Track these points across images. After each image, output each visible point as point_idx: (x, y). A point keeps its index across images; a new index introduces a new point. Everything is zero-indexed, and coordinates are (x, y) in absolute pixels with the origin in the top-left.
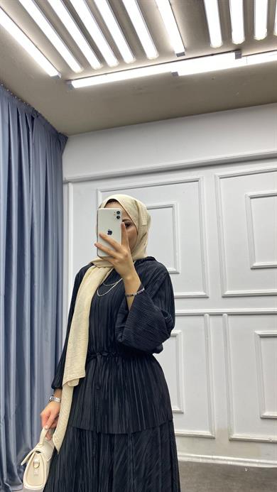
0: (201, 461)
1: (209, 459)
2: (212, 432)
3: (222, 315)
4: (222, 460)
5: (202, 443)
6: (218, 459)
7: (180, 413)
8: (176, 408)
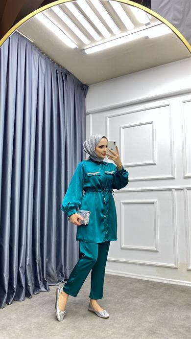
0: (168, 282)
2: (175, 264)
3: (183, 189)
4: (182, 283)
5: (171, 271)
6: (179, 282)
7: (156, 251)
8: (154, 248)
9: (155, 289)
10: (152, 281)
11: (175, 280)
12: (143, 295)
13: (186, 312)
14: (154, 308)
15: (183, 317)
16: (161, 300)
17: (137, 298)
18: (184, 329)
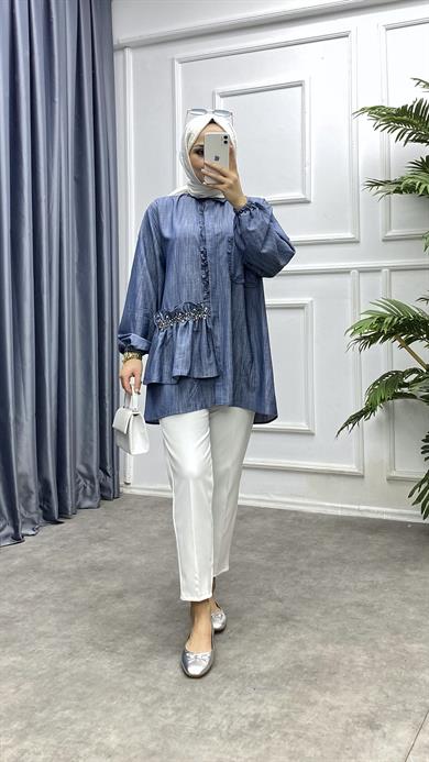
0: (339, 513)
1: (354, 510)
2: (358, 466)
3: (380, 271)
4: (374, 512)
5: (344, 484)
6: (368, 511)
7: (310, 434)
8: (303, 426)
9: (304, 529)
10: (296, 512)
11: (356, 507)
12: (269, 545)
13: (372, 575)
14: (296, 569)
15: (360, 585)
16: (314, 553)
17: (252, 551)
18: (361, 608)
